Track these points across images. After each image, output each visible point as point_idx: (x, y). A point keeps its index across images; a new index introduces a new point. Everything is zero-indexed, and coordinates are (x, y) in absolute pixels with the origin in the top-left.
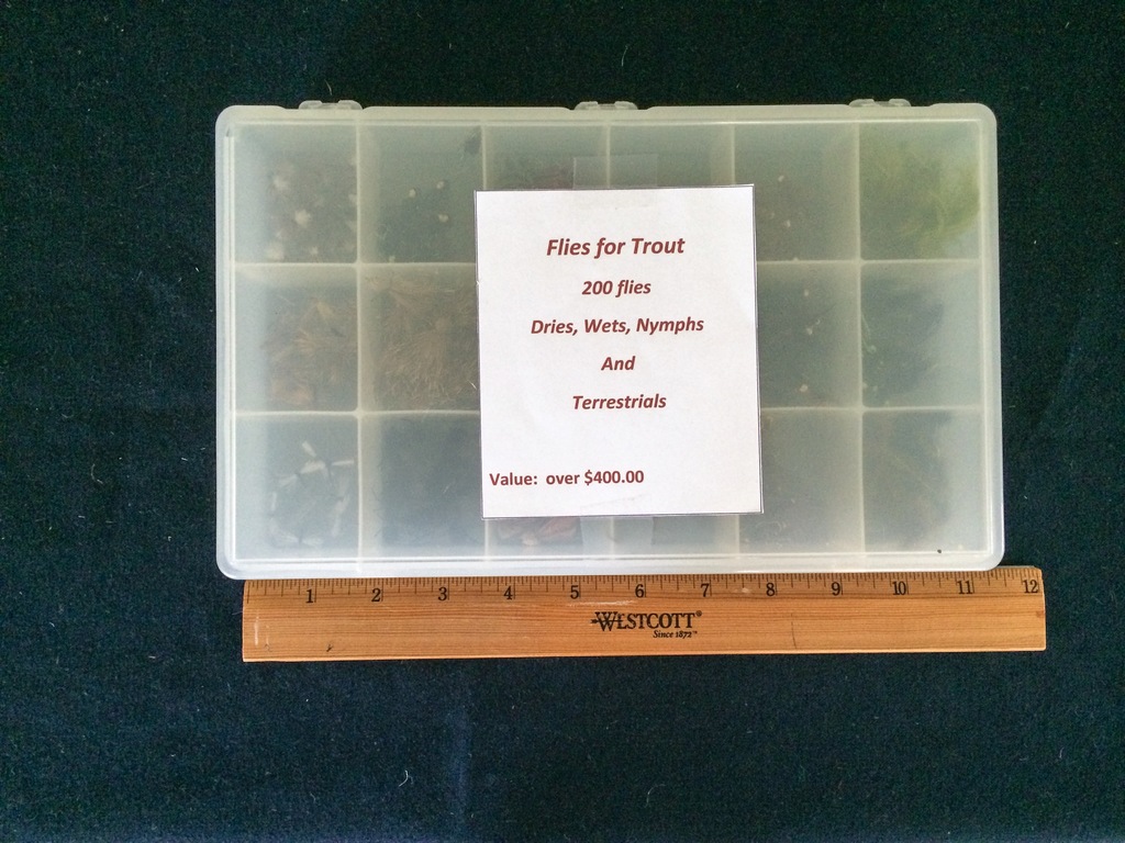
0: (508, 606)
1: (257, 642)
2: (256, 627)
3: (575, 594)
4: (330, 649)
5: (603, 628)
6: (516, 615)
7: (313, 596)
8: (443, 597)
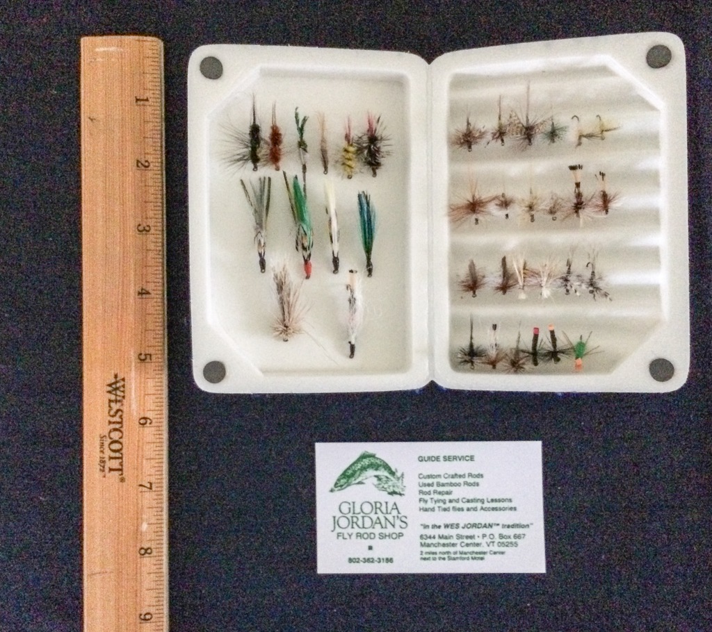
0: (132, 292)
1: (97, 50)
2: (112, 49)
3: (143, 357)
5: (110, 385)
6: (122, 299)
7: (142, 103)
8: (141, 228)
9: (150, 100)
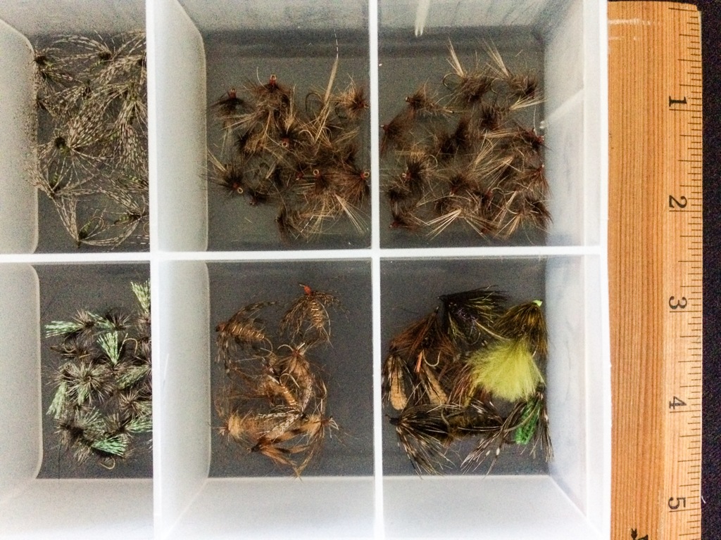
2: (636, 21)
3: (674, 503)
7: (677, 106)
8: (674, 303)
9: (689, 102)
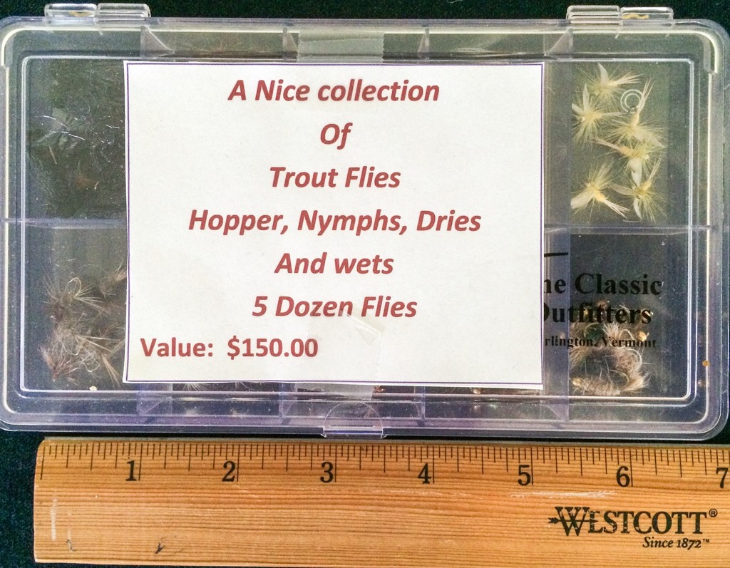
0: (424, 494)
1: (54, 537)
2: (53, 513)
3: (524, 478)
4: (160, 549)
5: (567, 530)
6: (436, 509)
7: (136, 471)
8: (327, 477)
9: (132, 458)
